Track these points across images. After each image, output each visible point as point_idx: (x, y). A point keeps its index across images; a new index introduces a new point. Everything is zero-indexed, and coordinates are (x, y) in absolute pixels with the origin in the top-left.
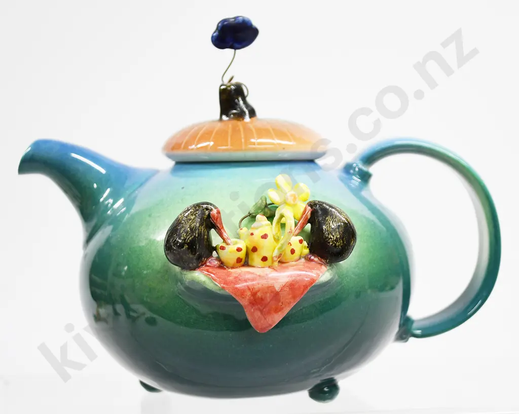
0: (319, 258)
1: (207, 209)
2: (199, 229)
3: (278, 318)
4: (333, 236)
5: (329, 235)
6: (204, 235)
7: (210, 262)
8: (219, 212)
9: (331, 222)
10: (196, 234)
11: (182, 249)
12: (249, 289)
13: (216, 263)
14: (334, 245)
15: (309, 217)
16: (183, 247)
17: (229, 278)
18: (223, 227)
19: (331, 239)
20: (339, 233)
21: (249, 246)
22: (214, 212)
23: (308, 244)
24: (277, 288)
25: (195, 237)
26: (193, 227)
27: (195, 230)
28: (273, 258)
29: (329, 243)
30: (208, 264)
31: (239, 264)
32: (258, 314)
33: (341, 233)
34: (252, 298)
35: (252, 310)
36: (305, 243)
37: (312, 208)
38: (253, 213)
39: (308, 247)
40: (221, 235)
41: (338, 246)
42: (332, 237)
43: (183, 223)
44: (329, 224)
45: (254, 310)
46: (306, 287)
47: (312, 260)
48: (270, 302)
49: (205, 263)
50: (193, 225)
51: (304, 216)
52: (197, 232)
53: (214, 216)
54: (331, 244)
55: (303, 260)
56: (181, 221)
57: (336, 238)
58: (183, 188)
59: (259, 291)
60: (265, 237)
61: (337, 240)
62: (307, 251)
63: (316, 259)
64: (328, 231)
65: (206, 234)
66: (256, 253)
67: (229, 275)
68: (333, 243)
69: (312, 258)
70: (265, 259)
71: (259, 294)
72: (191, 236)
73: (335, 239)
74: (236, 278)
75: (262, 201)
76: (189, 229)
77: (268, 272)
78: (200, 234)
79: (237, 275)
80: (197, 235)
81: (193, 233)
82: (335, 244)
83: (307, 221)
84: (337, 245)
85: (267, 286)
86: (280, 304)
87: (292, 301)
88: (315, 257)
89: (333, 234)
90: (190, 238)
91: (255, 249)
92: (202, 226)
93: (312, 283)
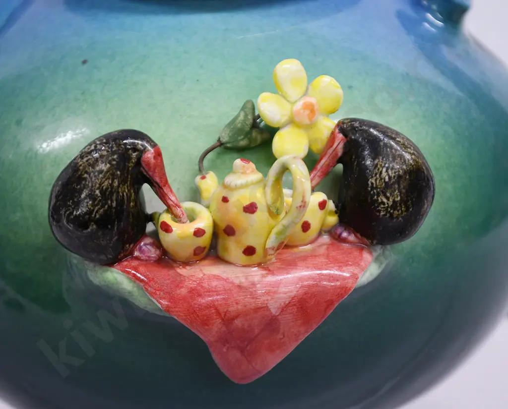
0: (359, 235)
1: (135, 149)
2: (118, 192)
3: (273, 360)
4: (388, 199)
5: (378, 195)
6: (129, 201)
7: (140, 250)
8: (158, 154)
9: (384, 170)
10: (112, 201)
11: (85, 231)
12: (218, 313)
13: (153, 253)
14: (388, 215)
15: (340, 154)
16: (87, 228)
17: (178, 292)
18: (166, 182)
19: (383, 203)
20: (400, 192)
21: (218, 222)
22: (150, 154)
23: (336, 206)
24: (274, 308)
25: (110, 207)
26: (107, 189)
27: (111, 193)
28: (265, 251)
29: (379, 211)
30: (136, 254)
31: (198, 257)
32: (235, 355)
33: (404, 191)
34: (224, 329)
35: (225, 350)
36: (331, 205)
37: (345, 135)
38: (227, 143)
39: (336, 212)
40: (163, 197)
41: (397, 218)
42: (385, 200)
43: (85, 179)
44: (381, 173)
45: (227, 349)
46: (330, 303)
47: (344, 240)
48: (258, 334)
49: (132, 253)
50: (106, 183)
51: (331, 151)
52: (114, 197)
53: (148, 164)
54: (382, 213)
55: (326, 239)
56: (81, 175)
57: (394, 201)
58: (85, 62)
59: (237, 317)
60: (251, 209)
61: (395, 205)
62: (333, 220)
63: (352, 238)
64: (376, 188)
65: (133, 197)
66: (232, 238)
67: (179, 282)
68: (387, 212)
69: (345, 235)
70: (249, 251)
71: (238, 323)
72: (103, 206)
73: (391, 203)
74: (192, 291)
75: (246, 116)
76: (97, 192)
77: (256, 279)
78: (120, 202)
79: (194, 285)
80: (114, 204)
81: (106, 200)
82: (391, 215)
83: (336, 160)
84: (395, 216)
85: (253, 306)
86: (280, 336)
87: (302, 329)
88: (349, 233)
89: (388, 195)
90: (102, 210)
91: (230, 231)
92: (124, 185)
93: (342, 296)
